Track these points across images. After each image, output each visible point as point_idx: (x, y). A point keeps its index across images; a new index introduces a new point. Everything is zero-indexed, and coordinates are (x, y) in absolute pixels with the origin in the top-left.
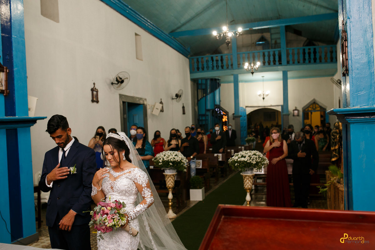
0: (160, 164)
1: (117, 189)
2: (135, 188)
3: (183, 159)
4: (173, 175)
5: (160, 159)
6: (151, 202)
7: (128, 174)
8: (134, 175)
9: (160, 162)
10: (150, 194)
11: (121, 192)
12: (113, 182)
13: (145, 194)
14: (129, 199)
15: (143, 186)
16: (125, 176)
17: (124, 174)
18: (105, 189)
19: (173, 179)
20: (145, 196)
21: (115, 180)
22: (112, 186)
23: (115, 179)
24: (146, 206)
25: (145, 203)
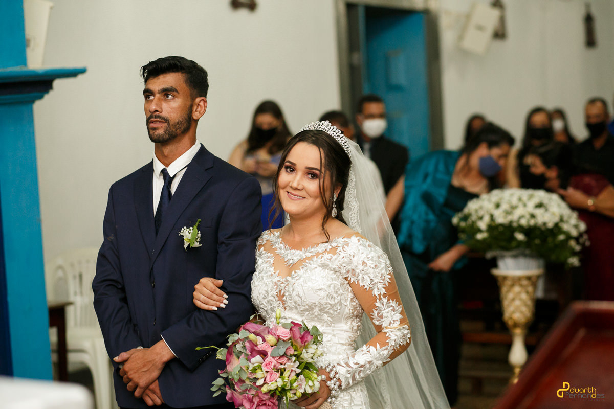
0: (480, 236)
1: (295, 302)
2: (349, 299)
3: (565, 218)
4: (529, 278)
5: (481, 218)
6: (400, 342)
7: (327, 256)
8: (346, 260)
9: (479, 230)
10: (398, 316)
11: (306, 310)
12: (283, 280)
13: (382, 317)
14: (333, 330)
15: (376, 292)
16: (319, 260)
17: (318, 254)
18: (261, 299)
19: (527, 293)
20: (384, 325)
21: (290, 275)
22: (280, 291)
23: (292, 268)
24: (386, 352)
25: (384, 344)
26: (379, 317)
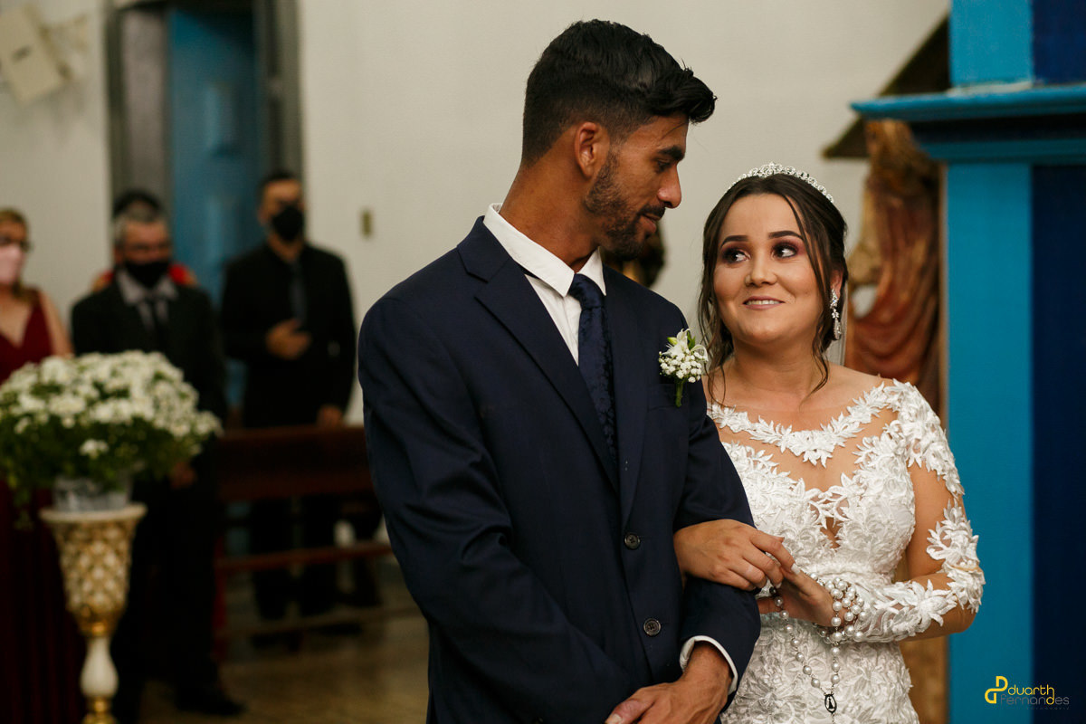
12: (825, 496)
26: (943, 542)
